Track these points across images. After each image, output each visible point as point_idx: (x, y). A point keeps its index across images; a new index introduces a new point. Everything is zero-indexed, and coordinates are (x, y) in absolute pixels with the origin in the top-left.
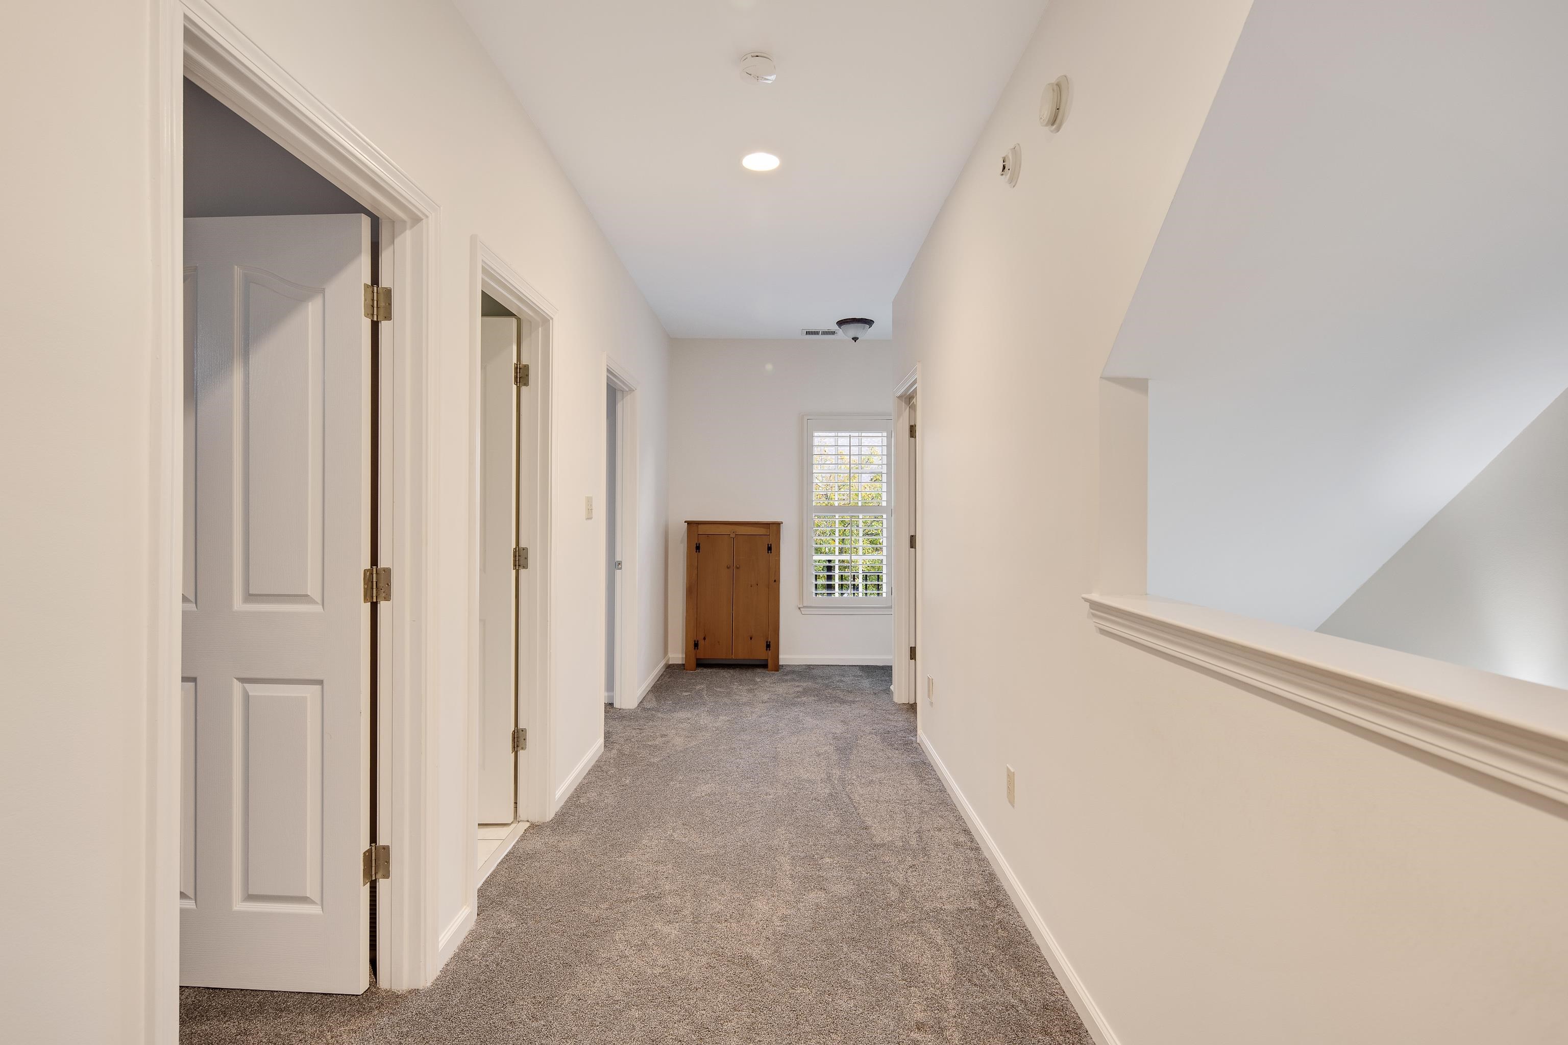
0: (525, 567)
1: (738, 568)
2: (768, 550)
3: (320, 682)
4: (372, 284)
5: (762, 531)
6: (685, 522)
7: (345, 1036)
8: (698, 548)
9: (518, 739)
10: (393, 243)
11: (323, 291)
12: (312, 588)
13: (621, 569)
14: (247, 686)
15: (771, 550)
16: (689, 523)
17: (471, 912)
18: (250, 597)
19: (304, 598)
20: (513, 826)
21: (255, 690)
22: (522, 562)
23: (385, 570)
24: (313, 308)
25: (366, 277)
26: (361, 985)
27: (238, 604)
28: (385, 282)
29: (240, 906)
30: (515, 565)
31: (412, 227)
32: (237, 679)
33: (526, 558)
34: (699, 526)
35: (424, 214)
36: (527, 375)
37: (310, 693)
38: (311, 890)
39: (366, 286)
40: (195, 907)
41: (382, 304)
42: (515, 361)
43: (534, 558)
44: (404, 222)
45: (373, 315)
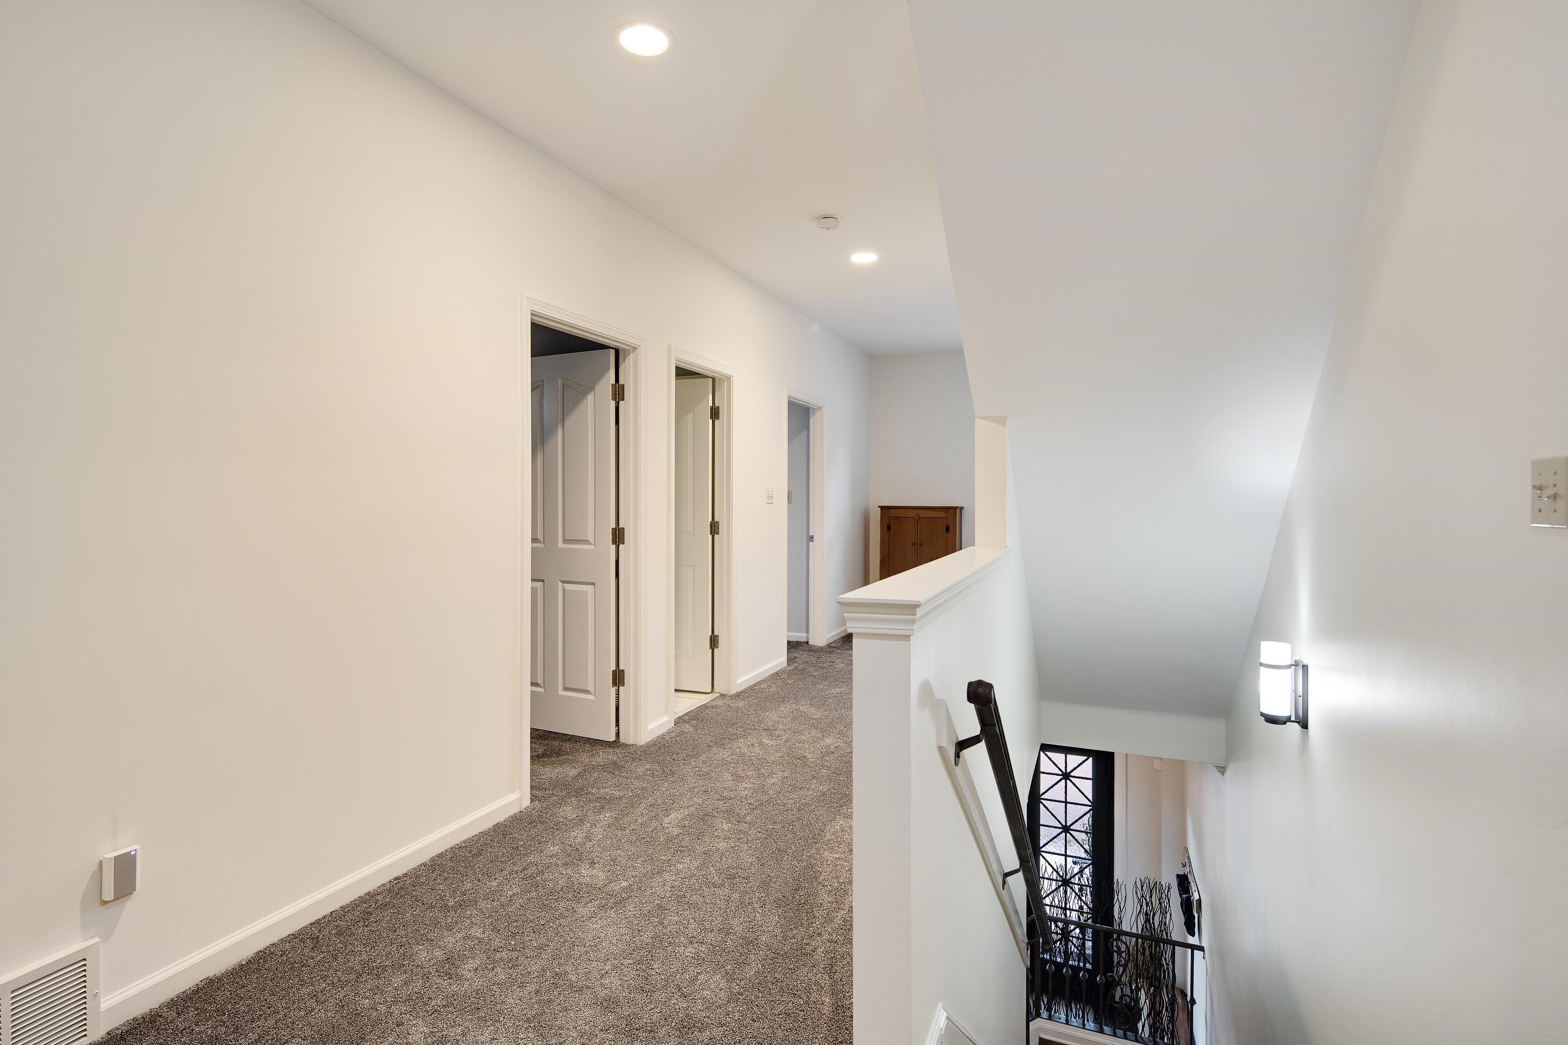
0: (718, 534)
1: (921, 545)
2: (946, 530)
3: (594, 584)
4: (616, 383)
5: (942, 514)
6: (879, 507)
7: (601, 753)
8: (889, 528)
9: (714, 642)
10: (625, 361)
11: (594, 389)
12: (590, 538)
13: (813, 541)
14: (564, 585)
15: (949, 530)
16: (882, 508)
17: (670, 720)
18: (566, 541)
19: (587, 542)
20: (710, 694)
21: (567, 586)
22: (716, 531)
23: (622, 528)
24: (590, 397)
25: (613, 381)
26: (612, 738)
27: (561, 545)
28: (621, 382)
29: (562, 693)
30: (711, 532)
31: (633, 352)
32: (561, 581)
33: (718, 528)
34: (890, 510)
35: (638, 345)
36: (719, 413)
37: (589, 588)
38: (590, 688)
39: (613, 385)
40: (543, 691)
41: (621, 393)
42: (711, 404)
43: (723, 528)
44: (629, 350)
45: (616, 398)
